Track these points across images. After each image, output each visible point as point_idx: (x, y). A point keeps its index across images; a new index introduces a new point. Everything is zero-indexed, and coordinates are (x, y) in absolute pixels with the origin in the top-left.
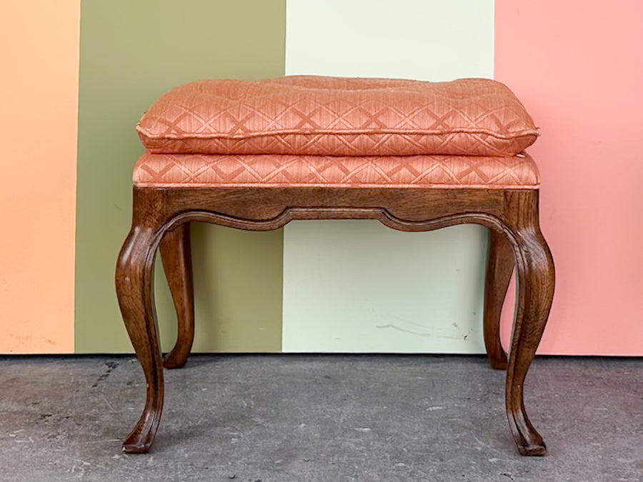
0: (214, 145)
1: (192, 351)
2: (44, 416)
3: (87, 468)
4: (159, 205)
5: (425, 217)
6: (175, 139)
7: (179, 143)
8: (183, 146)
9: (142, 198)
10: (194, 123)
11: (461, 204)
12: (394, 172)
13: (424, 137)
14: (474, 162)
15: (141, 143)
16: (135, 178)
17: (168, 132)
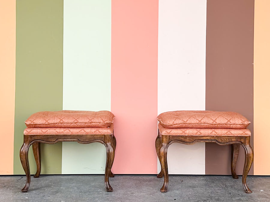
0: (41, 126)
1: (40, 174)
2: (5, 186)
3: (13, 195)
4: (29, 139)
5: (87, 141)
6: (33, 125)
7: (34, 125)
8: (34, 126)
9: (26, 137)
10: (37, 121)
11: (94, 138)
12: (80, 131)
13: (87, 124)
14: (98, 129)
15: (26, 125)
16: (24, 133)
17: (31, 123)
